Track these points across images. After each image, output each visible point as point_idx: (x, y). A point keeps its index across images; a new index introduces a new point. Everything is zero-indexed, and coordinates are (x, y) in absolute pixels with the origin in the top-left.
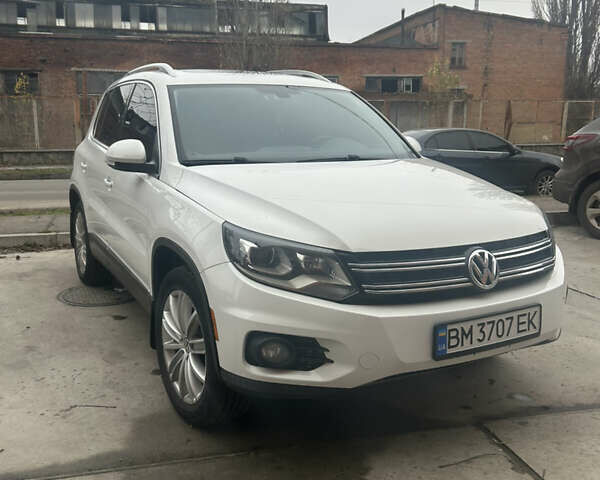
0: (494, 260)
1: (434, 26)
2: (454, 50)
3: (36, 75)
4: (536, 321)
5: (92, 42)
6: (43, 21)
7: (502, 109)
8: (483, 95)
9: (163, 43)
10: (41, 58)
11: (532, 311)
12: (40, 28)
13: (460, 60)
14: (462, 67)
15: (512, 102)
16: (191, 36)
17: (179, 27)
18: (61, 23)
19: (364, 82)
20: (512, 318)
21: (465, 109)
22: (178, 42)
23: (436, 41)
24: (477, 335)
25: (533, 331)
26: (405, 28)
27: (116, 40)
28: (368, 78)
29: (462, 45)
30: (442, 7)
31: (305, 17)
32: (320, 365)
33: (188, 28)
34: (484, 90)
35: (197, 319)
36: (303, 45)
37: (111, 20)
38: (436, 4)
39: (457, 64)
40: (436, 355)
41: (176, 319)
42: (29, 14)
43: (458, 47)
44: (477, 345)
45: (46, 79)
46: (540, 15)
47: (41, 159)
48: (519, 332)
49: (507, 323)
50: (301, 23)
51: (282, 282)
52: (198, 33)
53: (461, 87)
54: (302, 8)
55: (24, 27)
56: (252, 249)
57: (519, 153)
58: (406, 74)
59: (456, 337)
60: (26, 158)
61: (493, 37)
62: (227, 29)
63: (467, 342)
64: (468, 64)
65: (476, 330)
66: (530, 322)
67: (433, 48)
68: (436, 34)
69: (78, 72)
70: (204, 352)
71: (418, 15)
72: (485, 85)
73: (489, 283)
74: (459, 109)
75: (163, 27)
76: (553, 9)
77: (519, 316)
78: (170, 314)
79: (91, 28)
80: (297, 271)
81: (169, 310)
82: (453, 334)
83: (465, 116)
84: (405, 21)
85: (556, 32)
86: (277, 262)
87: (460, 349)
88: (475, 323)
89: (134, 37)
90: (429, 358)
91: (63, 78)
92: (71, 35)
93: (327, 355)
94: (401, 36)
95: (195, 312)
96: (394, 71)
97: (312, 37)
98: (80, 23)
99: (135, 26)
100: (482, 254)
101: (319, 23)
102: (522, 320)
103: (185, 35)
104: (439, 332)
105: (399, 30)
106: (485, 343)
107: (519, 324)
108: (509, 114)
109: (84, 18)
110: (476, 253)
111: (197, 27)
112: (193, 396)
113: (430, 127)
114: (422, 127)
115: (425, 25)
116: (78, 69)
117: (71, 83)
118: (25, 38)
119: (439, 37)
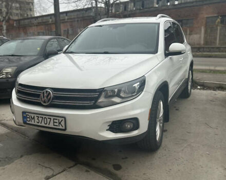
20: (50, 119)
48: (54, 125)
49: (49, 120)
59: (29, 118)
66: (60, 123)
77: (54, 119)
88: (35, 115)
107: (54, 122)
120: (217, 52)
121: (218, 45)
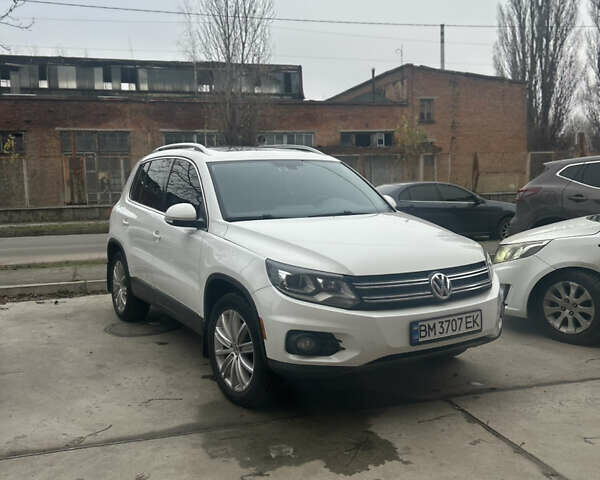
0: (448, 280)
1: (403, 84)
2: (423, 106)
3: (21, 135)
4: (478, 321)
5: (76, 103)
6: (26, 83)
7: (470, 161)
8: (451, 148)
9: (144, 103)
10: (25, 118)
11: (475, 314)
12: (23, 90)
13: (429, 114)
14: (431, 122)
15: (478, 155)
16: (173, 95)
17: (159, 87)
18: (44, 84)
19: (339, 137)
21: (435, 160)
22: (160, 102)
23: (405, 98)
24: (438, 329)
25: (476, 328)
26: (376, 87)
27: (98, 100)
28: (342, 133)
29: (429, 101)
30: (410, 66)
31: (281, 77)
32: (337, 351)
33: (168, 88)
34: (452, 143)
35: (247, 328)
36: (280, 104)
37: (92, 81)
38: (404, 63)
39: (426, 120)
40: (413, 342)
41: (228, 332)
42: (12, 77)
43: (426, 103)
44: (438, 336)
45: (31, 138)
46: (502, 72)
47: (30, 216)
49: (459, 322)
50: (277, 82)
51: (309, 297)
52: (178, 92)
53: (430, 140)
54: (278, 68)
55: (7, 89)
56: (287, 276)
57: (483, 202)
58: (379, 129)
60: (16, 216)
61: (458, 94)
62: (206, 88)
63: (432, 334)
64: (436, 118)
65: (438, 326)
66: (474, 322)
67: (402, 105)
68: (405, 92)
69: (61, 132)
70: (252, 351)
71: (387, 74)
72: (453, 138)
73: (445, 295)
74: (429, 161)
75: (144, 87)
76: (514, 65)
77: (467, 317)
78: (222, 329)
79: (73, 90)
80: (319, 290)
81: (221, 326)
82: (423, 328)
83: (435, 167)
84: (375, 80)
85: (517, 88)
86: (304, 285)
87: (427, 338)
88: (436, 321)
89: (117, 97)
90: (408, 345)
91: (48, 137)
92: (54, 96)
93: (341, 345)
94: (372, 95)
95: (245, 324)
96: (367, 126)
97: (287, 95)
98: (63, 85)
99: (116, 86)
100: (440, 276)
101: (294, 83)
102: (469, 320)
103: (165, 95)
104: (414, 327)
105: (369, 88)
106: (444, 335)
108: (476, 166)
109: (67, 79)
110: (436, 275)
111: (177, 87)
112: (244, 384)
113: (402, 181)
114: (396, 181)
115: (394, 84)
116: (61, 129)
117: (55, 143)
118: (10, 100)
119: (408, 94)
120: (29, 221)
121: (28, 206)
